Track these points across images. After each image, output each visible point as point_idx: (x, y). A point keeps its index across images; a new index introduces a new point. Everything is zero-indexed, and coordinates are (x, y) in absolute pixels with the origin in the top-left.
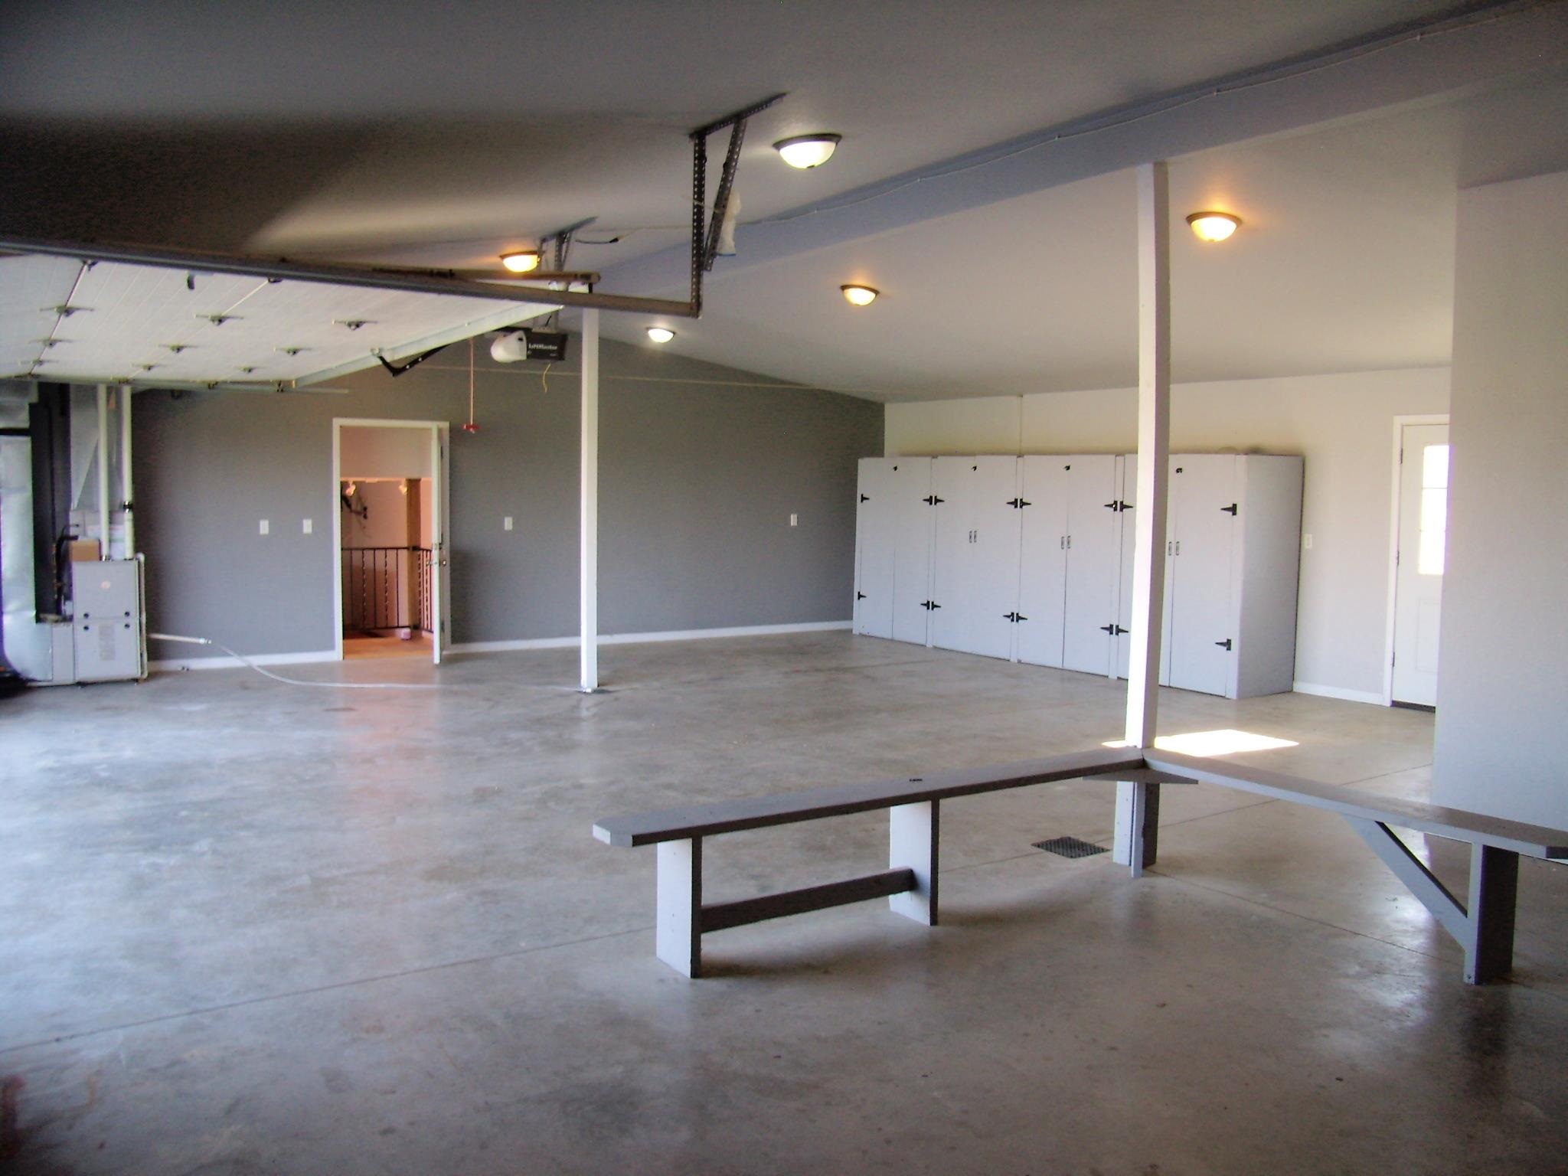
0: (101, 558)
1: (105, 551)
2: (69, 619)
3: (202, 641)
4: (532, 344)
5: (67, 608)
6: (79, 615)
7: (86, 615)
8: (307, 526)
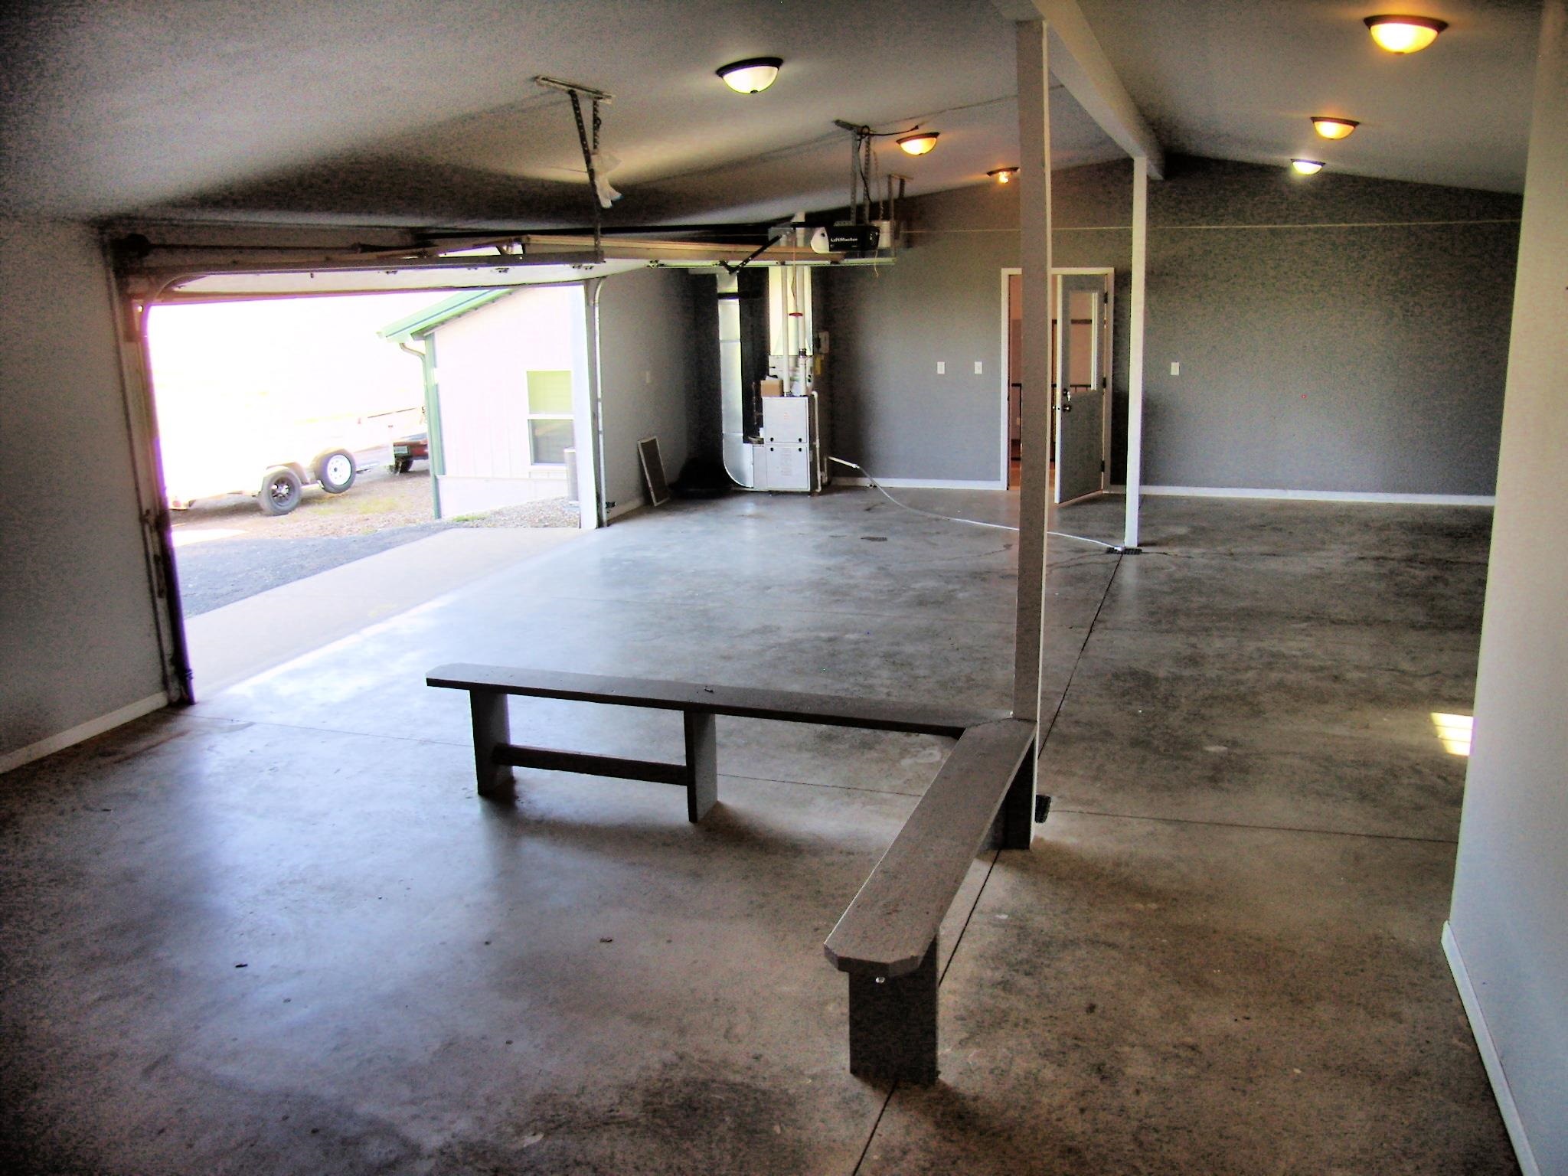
0: (783, 396)
1: (786, 390)
2: (761, 442)
3: (854, 466)
4: (834, 238)
5: (762, 433)
6: (767, 440)
7: (772, 439)
8: (978, 368)
